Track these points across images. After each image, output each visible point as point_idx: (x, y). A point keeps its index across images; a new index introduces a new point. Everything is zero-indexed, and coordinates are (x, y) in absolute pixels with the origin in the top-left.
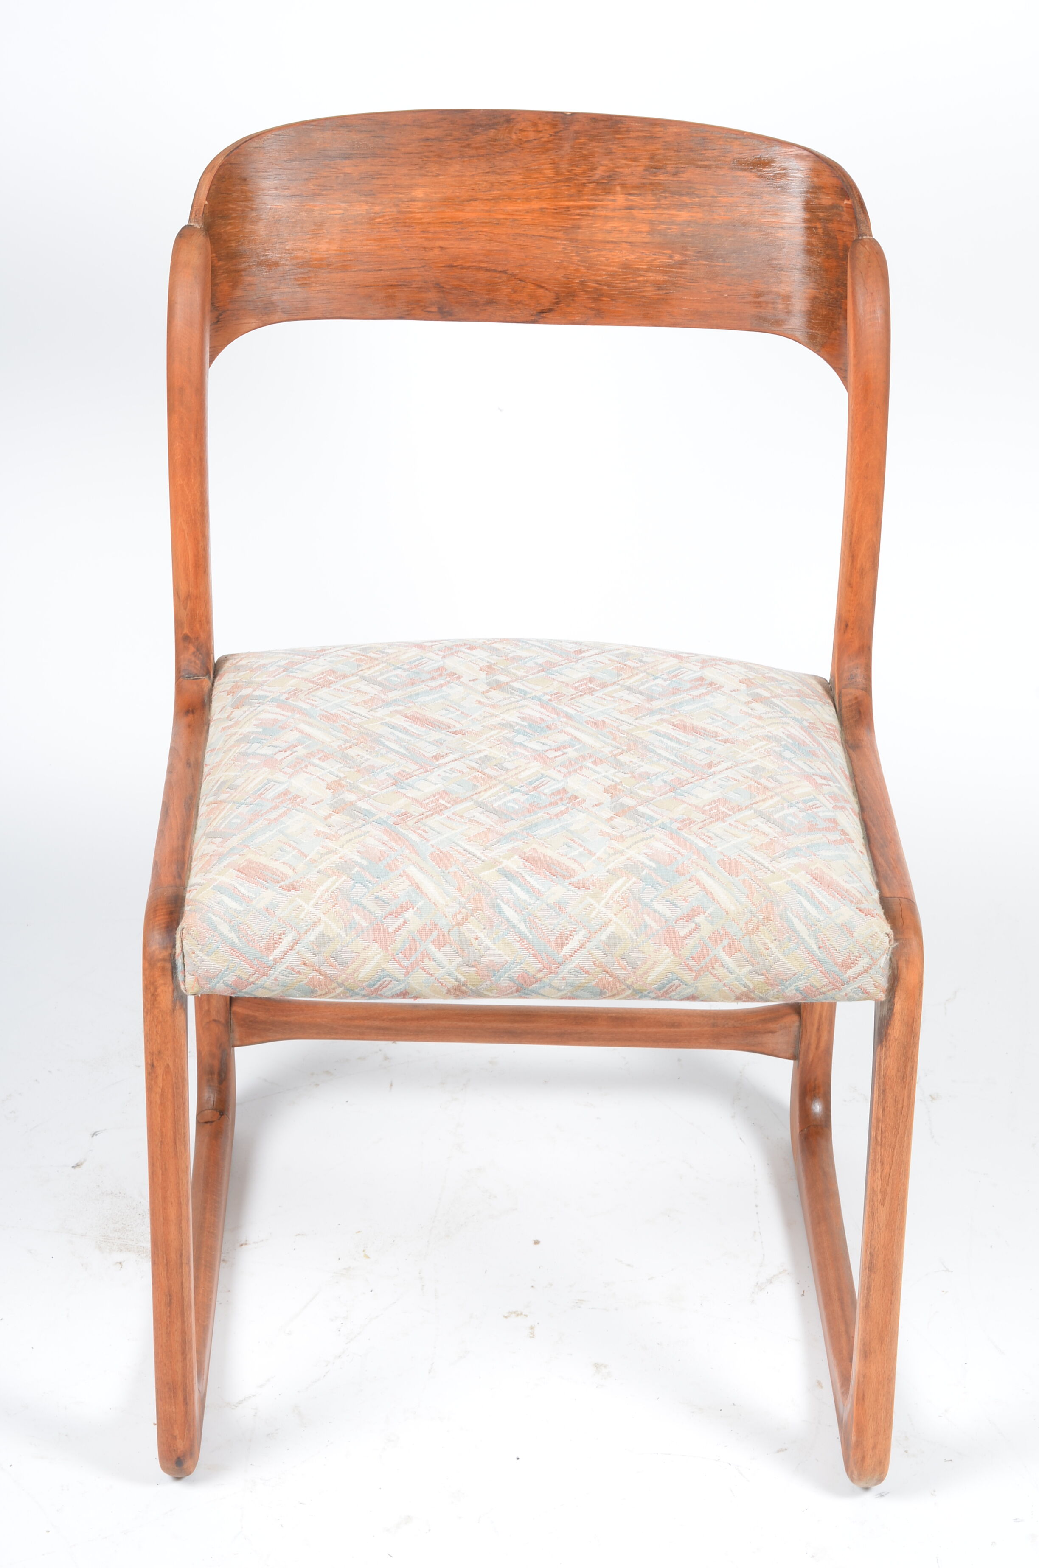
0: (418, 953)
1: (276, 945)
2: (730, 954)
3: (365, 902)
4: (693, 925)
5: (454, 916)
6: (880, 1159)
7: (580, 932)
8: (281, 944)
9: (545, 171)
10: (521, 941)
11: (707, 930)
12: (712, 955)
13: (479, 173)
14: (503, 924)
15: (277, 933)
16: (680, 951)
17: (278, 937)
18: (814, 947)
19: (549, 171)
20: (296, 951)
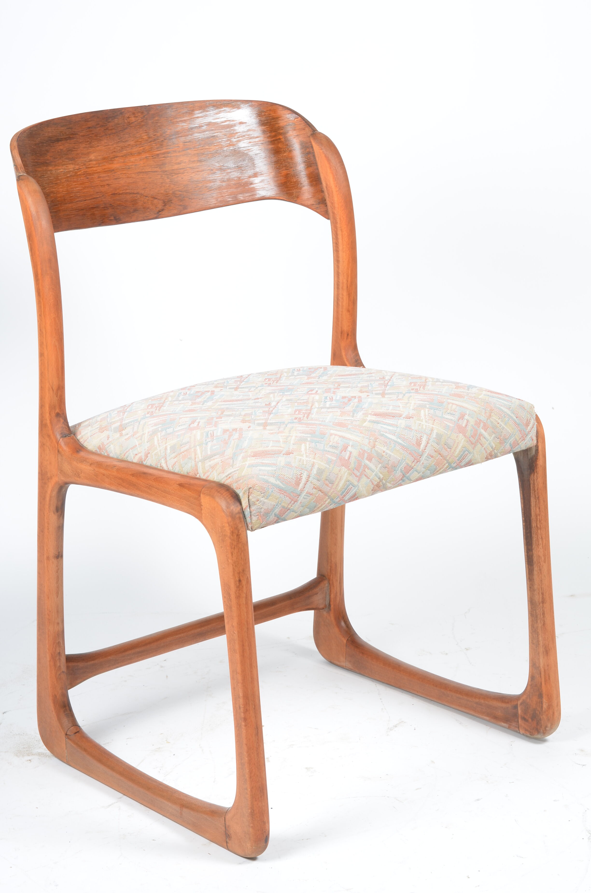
0: (362, 467)
1: (300, 481)
2: (486, 430)
3: (327, 449)
4: (465, 421)
5: (369, 444)
6: (540, 537)
7: (424, 437)
8: (302, 480)
9: (144, 137)
10: (402, 448)
11: (472, 422)
12: (478, 433)
13: (115, 143)
14: (391, 442)
16: (466, 434)
17: (299, 476)
18: (515, 418)
19: (146, 137)
20: (310, 482)
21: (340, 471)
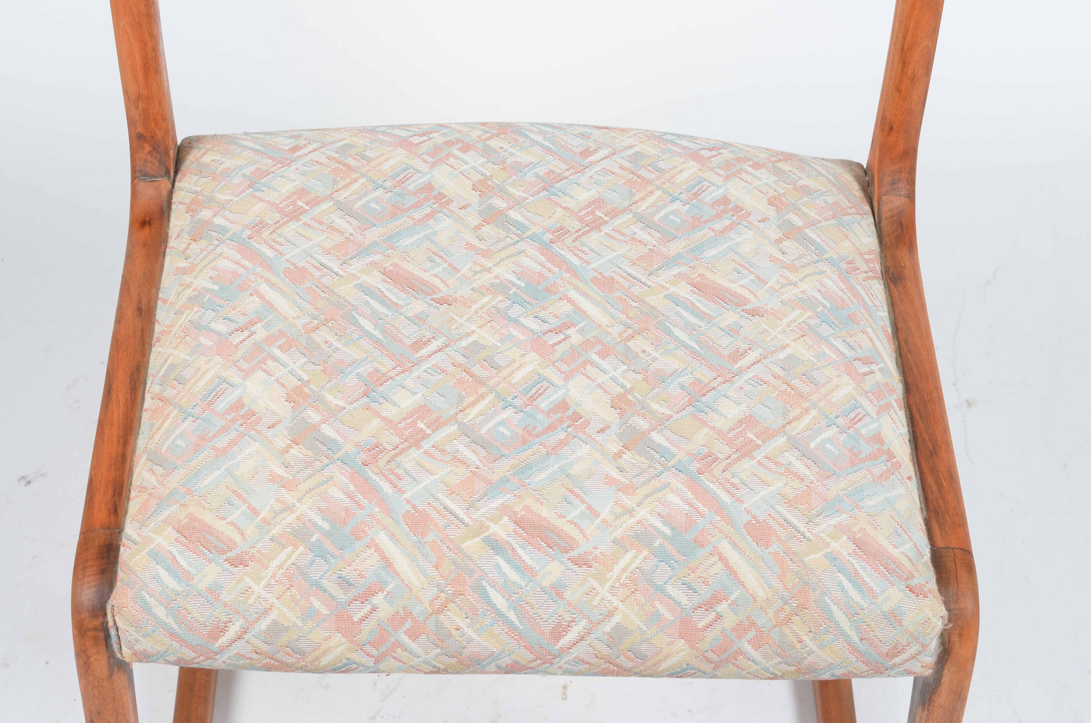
0: (389, 644)
1: (222, 633)
2: (757, 647)
3: (325, 583)
4: (713, 615)
5: (431, 602)
7: (580, 623)
8: (227, 633)
10: (510, 632)
11: (729, 621)
12: (735, 648)
14: (490, 613)
15: (222, 621)
16: (698, 643)
17: (224, 624)
18: (856, 639)
20: (244, 640)
21: (326, 639)
